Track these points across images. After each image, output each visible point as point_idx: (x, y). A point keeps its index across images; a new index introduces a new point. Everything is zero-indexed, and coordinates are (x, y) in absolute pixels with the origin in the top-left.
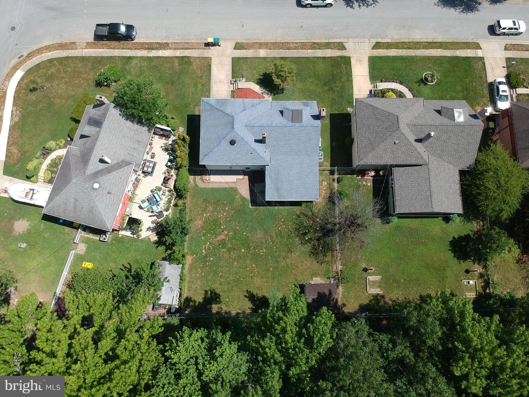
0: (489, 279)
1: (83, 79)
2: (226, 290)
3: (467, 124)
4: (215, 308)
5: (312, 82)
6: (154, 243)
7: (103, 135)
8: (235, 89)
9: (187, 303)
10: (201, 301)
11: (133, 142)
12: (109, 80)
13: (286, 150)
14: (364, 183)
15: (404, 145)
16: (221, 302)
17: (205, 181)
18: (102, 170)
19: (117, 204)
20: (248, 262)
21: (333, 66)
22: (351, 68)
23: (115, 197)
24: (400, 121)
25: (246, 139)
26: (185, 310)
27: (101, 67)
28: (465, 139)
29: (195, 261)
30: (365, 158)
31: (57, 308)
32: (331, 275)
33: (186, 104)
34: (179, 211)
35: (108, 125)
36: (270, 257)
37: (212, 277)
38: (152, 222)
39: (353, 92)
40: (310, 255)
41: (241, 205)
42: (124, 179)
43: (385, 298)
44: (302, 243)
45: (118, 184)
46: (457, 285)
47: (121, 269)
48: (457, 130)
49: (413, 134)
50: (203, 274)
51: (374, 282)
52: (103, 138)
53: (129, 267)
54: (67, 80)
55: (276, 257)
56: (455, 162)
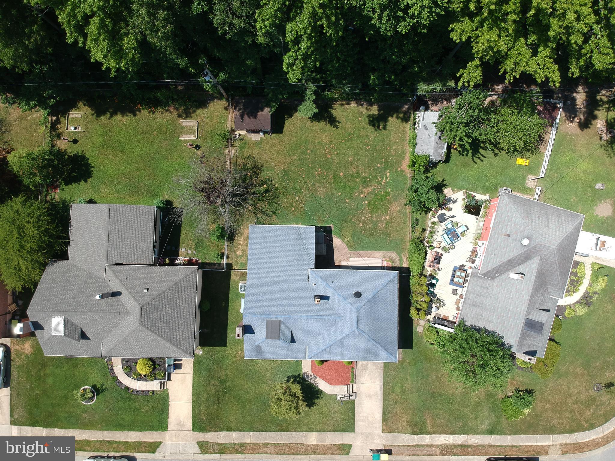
0: (51, 132)
1: (549, 401)
2: (362, 130)
3: (50, 312)
4: (375, 110)
5: (248, 393)
6: (447, 185)
7: (523, 309)
8: (351, 386)
9: (406, 116)
10: (390, 118)
11: (482, 304)
12: (518, 397)
13: (288, 288)
14: (189, 252)
15: (136, 287)
16: (368, 117)
17: (389, 259)
18: (519, 264)
19: (497, 223)
20: (336, 161)
21: (218, 417)
22: (193, 413)
23: (500, 231)
24: (139, 317)
25: (341, 299)
26: (408, 109)
27: (528, 418)
28: (54, 295)
29: (398, 163)
30: (188, 273)
31: (553, 113)
32: (239, 143)
33: (415, 364)
34: (420, 223)
35: (518, 322)
36: (310, 165)
37: (377, 145)
38: (451, 209)
39: (193, 378)
40: (262, 167)
41: (344, 228)
42: (491, 254)
43: (178, 114)
44: (272, 181)
45: (498, 247)
46: (89, 127)
47: (485, 157)
48: (64, 306)
49: (122, 302)
50: (388, 148)
51: (188, 133)
52: (522, 305)
53: (475, 159)
54: (570, 399)
55: (303, 165)
56: (72, 269)
